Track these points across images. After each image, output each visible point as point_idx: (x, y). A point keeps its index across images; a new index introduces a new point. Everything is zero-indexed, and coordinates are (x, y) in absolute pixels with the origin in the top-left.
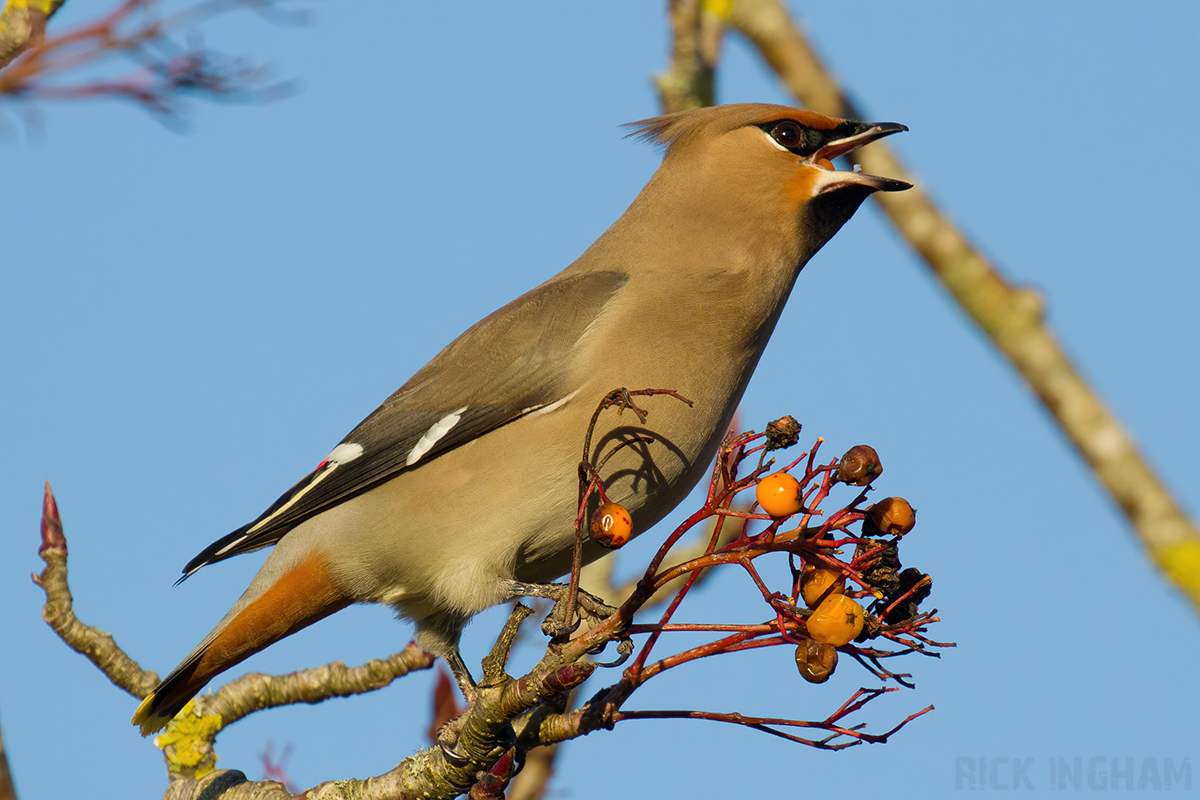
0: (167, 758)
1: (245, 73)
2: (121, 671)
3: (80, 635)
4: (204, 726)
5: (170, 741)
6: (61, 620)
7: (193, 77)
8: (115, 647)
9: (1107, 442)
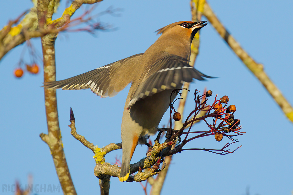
0: (95, 160)
1: (108, 26)
2: (86, 143)
3: (78, 137)
4: (102, 154)
5: (96, 157)
6: (74, 134)
7: (98, 27)
8: (85, 139)
9: (276, 93)
